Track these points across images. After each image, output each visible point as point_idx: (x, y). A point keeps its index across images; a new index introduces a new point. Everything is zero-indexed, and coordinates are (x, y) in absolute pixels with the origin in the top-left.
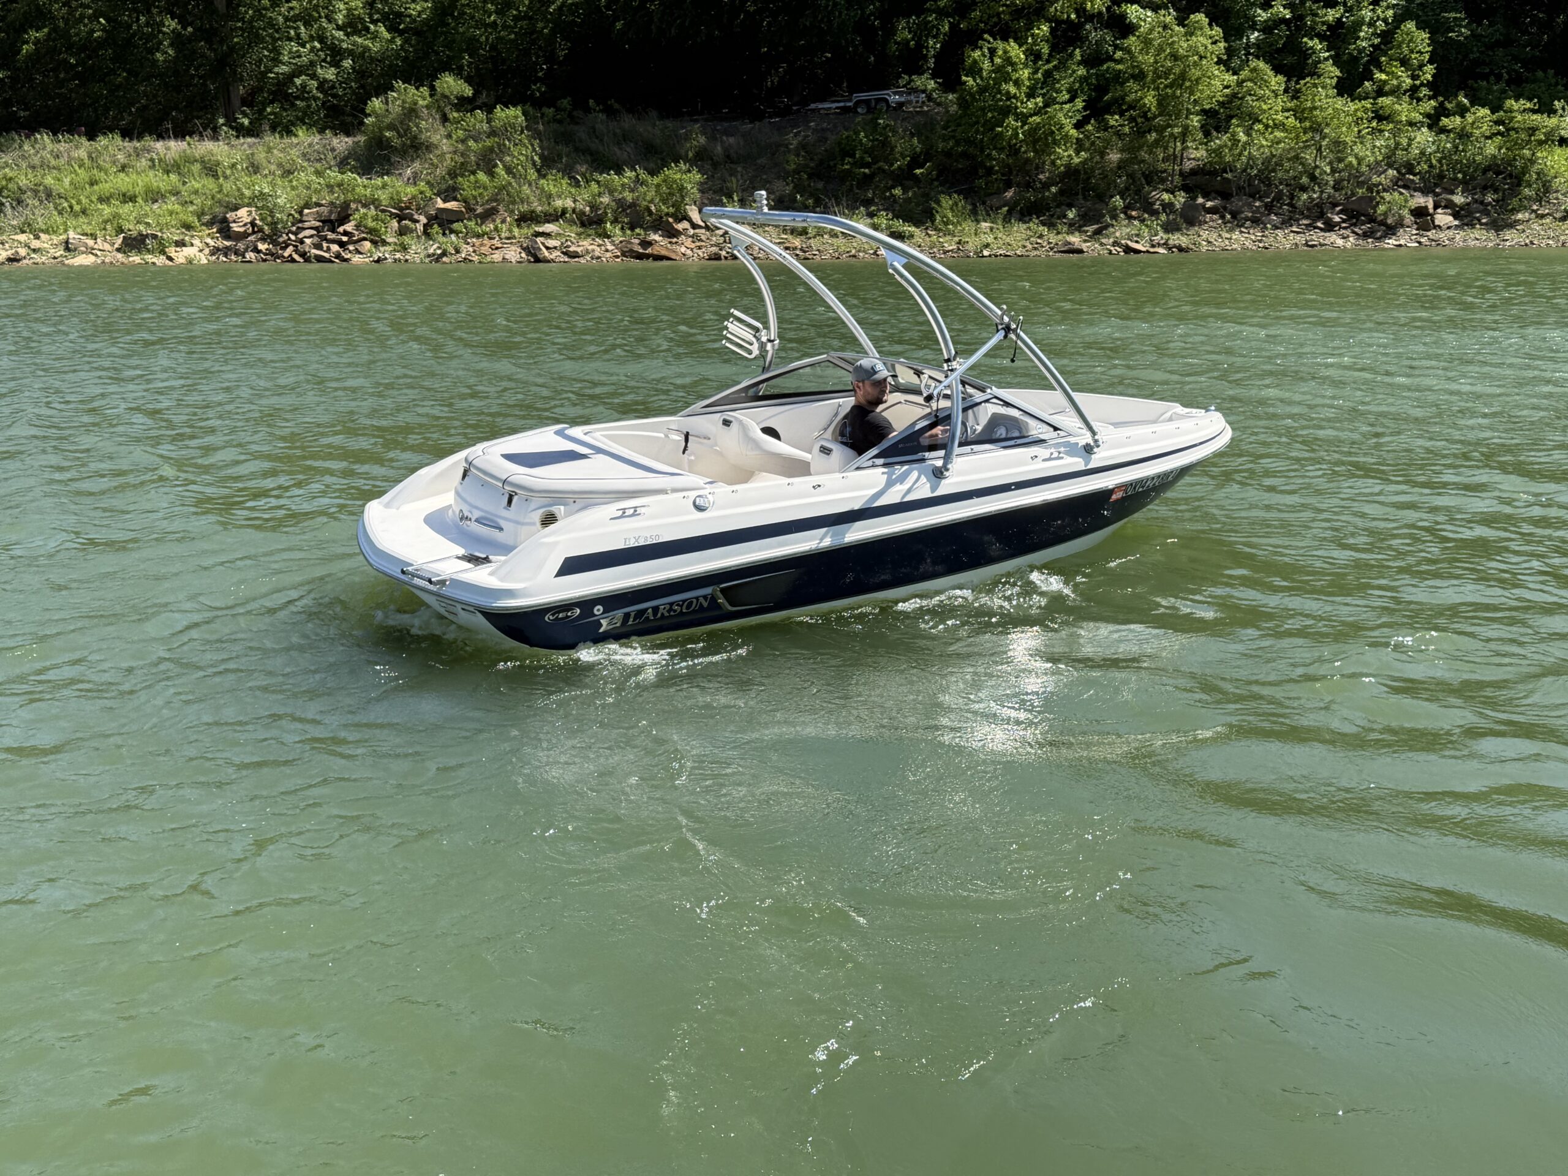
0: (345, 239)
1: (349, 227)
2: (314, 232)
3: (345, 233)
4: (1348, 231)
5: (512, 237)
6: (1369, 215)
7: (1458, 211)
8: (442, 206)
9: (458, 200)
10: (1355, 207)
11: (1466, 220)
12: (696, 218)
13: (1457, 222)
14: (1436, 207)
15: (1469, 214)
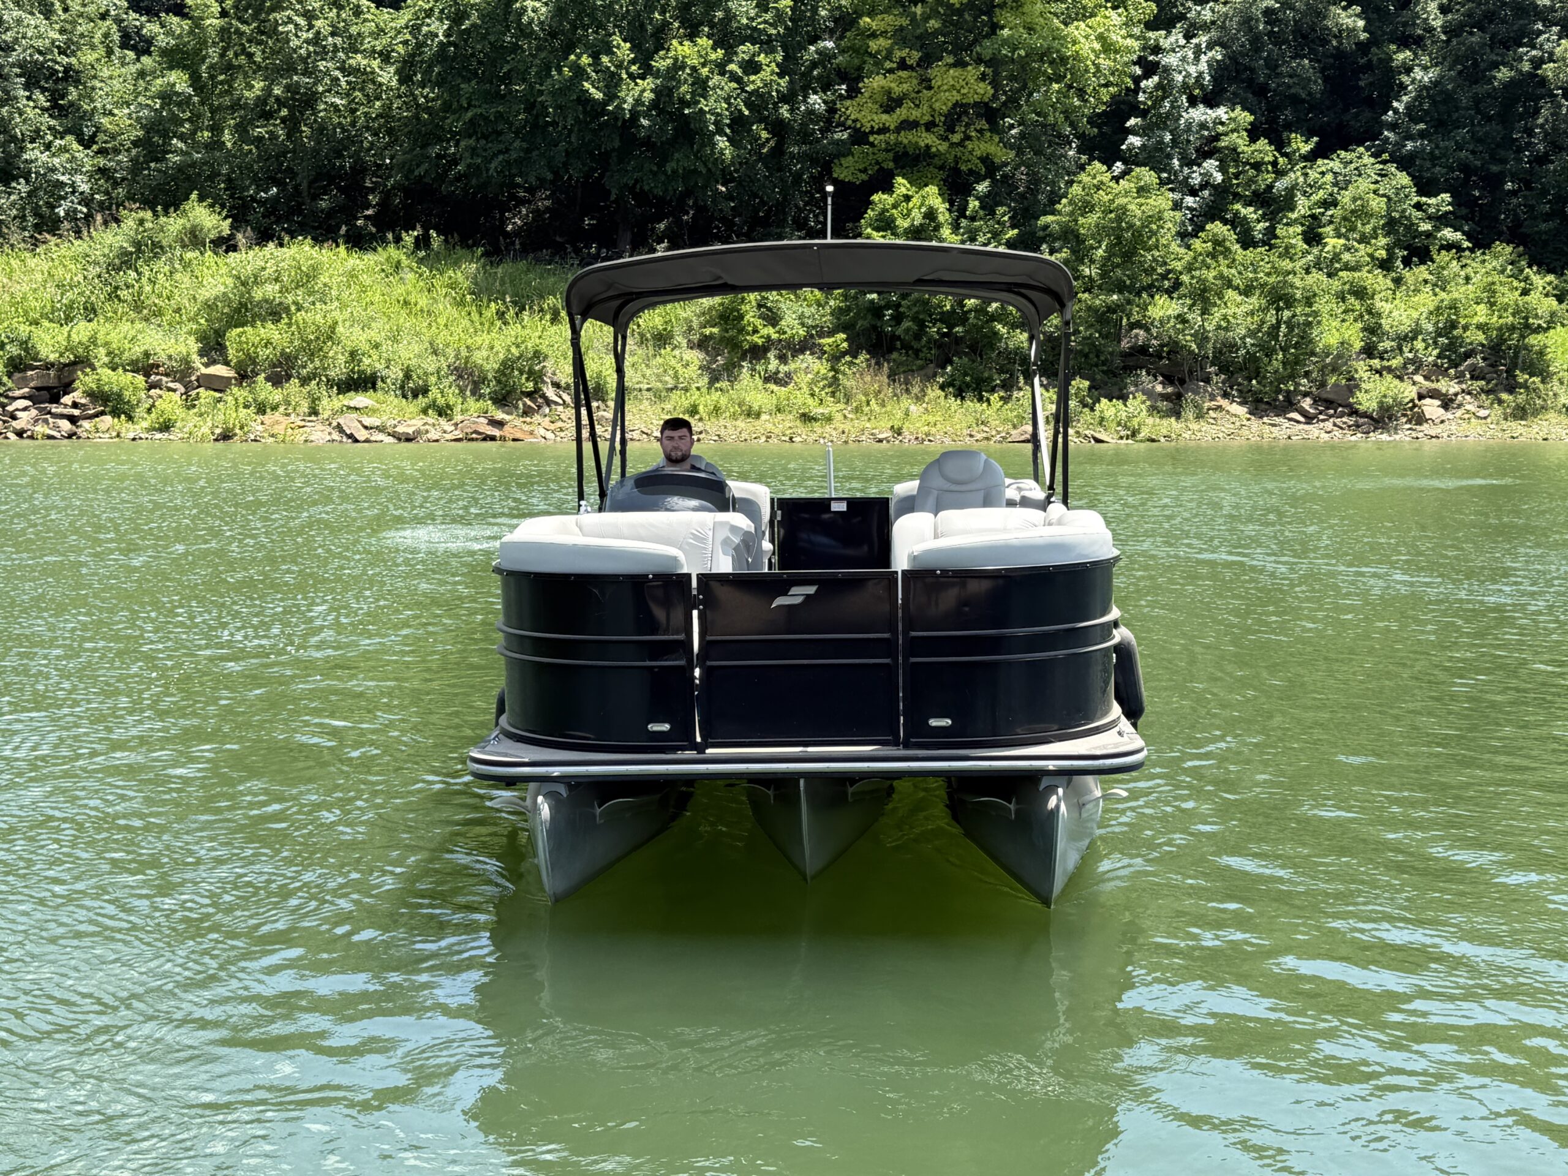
0: (76, 412)
1: (77, 396)
2: (27, 403)
3: (75, 405)
4: (1329, 425)
5: (314, 412)
6: (1349, 406)
7: (1447, 403)
8: (204, 371)
9: (227, 363)
10: (1331, 396)
11: (1459, 413)
12: (550, 392)
13: (1449, 415)
14: (1421, 397)
15: (1459, 406)
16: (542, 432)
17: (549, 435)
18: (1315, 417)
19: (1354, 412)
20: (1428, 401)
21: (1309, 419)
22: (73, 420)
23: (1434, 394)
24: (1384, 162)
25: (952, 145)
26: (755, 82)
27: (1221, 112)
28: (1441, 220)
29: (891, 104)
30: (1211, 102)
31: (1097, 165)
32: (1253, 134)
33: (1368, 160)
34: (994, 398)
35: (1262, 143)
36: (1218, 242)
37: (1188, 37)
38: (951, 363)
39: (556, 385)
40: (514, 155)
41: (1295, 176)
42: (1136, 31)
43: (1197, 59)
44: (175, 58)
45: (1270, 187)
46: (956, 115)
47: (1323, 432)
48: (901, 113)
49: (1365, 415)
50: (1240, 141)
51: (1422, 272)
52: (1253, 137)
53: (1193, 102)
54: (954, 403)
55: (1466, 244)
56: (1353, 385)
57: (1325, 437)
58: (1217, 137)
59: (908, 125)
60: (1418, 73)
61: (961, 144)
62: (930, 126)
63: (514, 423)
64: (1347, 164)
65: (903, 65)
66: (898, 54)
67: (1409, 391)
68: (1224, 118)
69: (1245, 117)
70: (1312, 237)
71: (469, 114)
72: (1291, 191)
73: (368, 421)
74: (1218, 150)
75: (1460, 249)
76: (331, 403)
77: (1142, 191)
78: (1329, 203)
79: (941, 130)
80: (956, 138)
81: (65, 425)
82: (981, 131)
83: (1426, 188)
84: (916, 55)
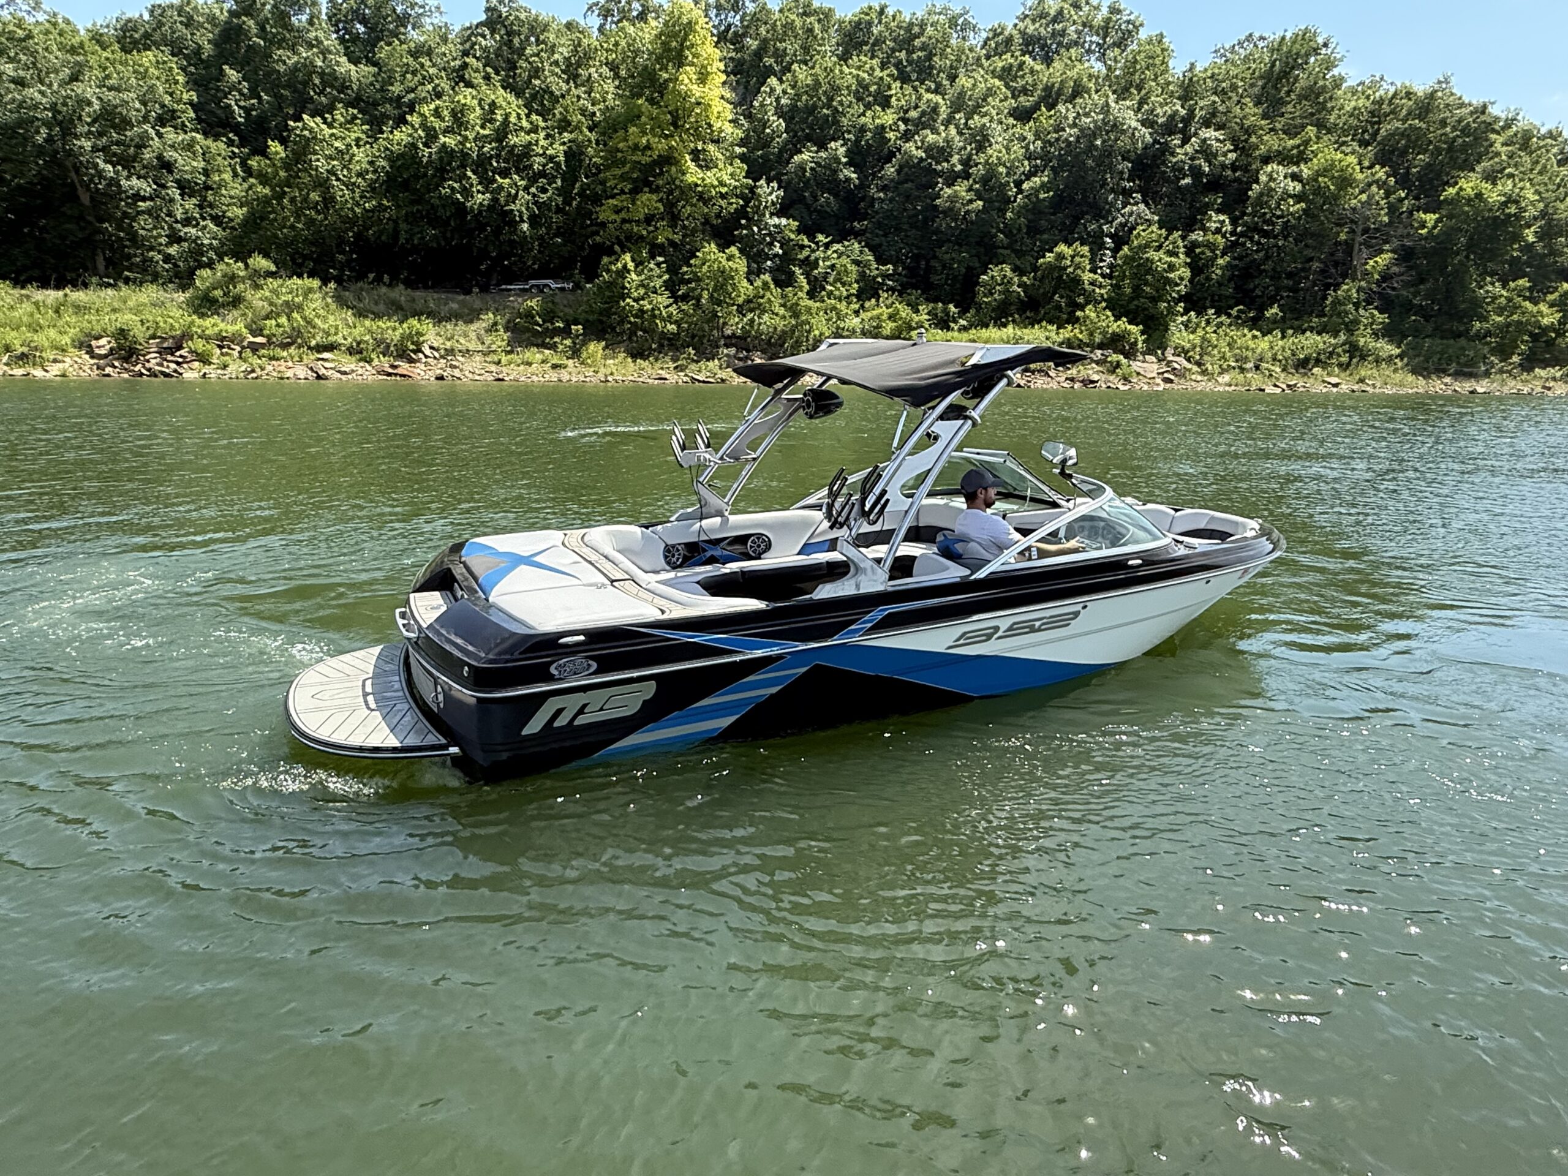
1: (183, 352)
2: (157, 355)
3: (181, 356)
5: (301, 361)
8: (252, 339)
12: (428, 352)
16: (419, 371)
17: (422, 373)
22: (178, 363)
24: (863, 247)
26: (544, 197)
27: (784, 220)
28: (886, 276)
29: (618, 211)
30: (779, 215)
31: (713, 243)
33: (856, 245)
34: (652, 358)
35: (803, 237)
39: (431, 348)
41: (820, 254)
44: (264, 179)
45: (807, 258)
46: (649, 219)
48: (623, 215)
50: (792, 235)
52: (799, 233)
53: (772, 214)
54: (630, 360)
55: (897, 289)
59: (624, 221)
61: (655, 231)
62: (637, 222)
63: (404, 367)
64: (845, 248)
65: (622, 192)
66: (621, 186)
68: (785, 223)
69: (795, 224)
72: (817, 259)
73: (327, 365)
74: (781, 239)
75: (893, 291)
76: (310, 356)
77: (731, 258)
78: (833, 267)
79: (643, 224)
80: (651, 229)
82: (663, 226)
83: (881, 261)
84: (629, 187)
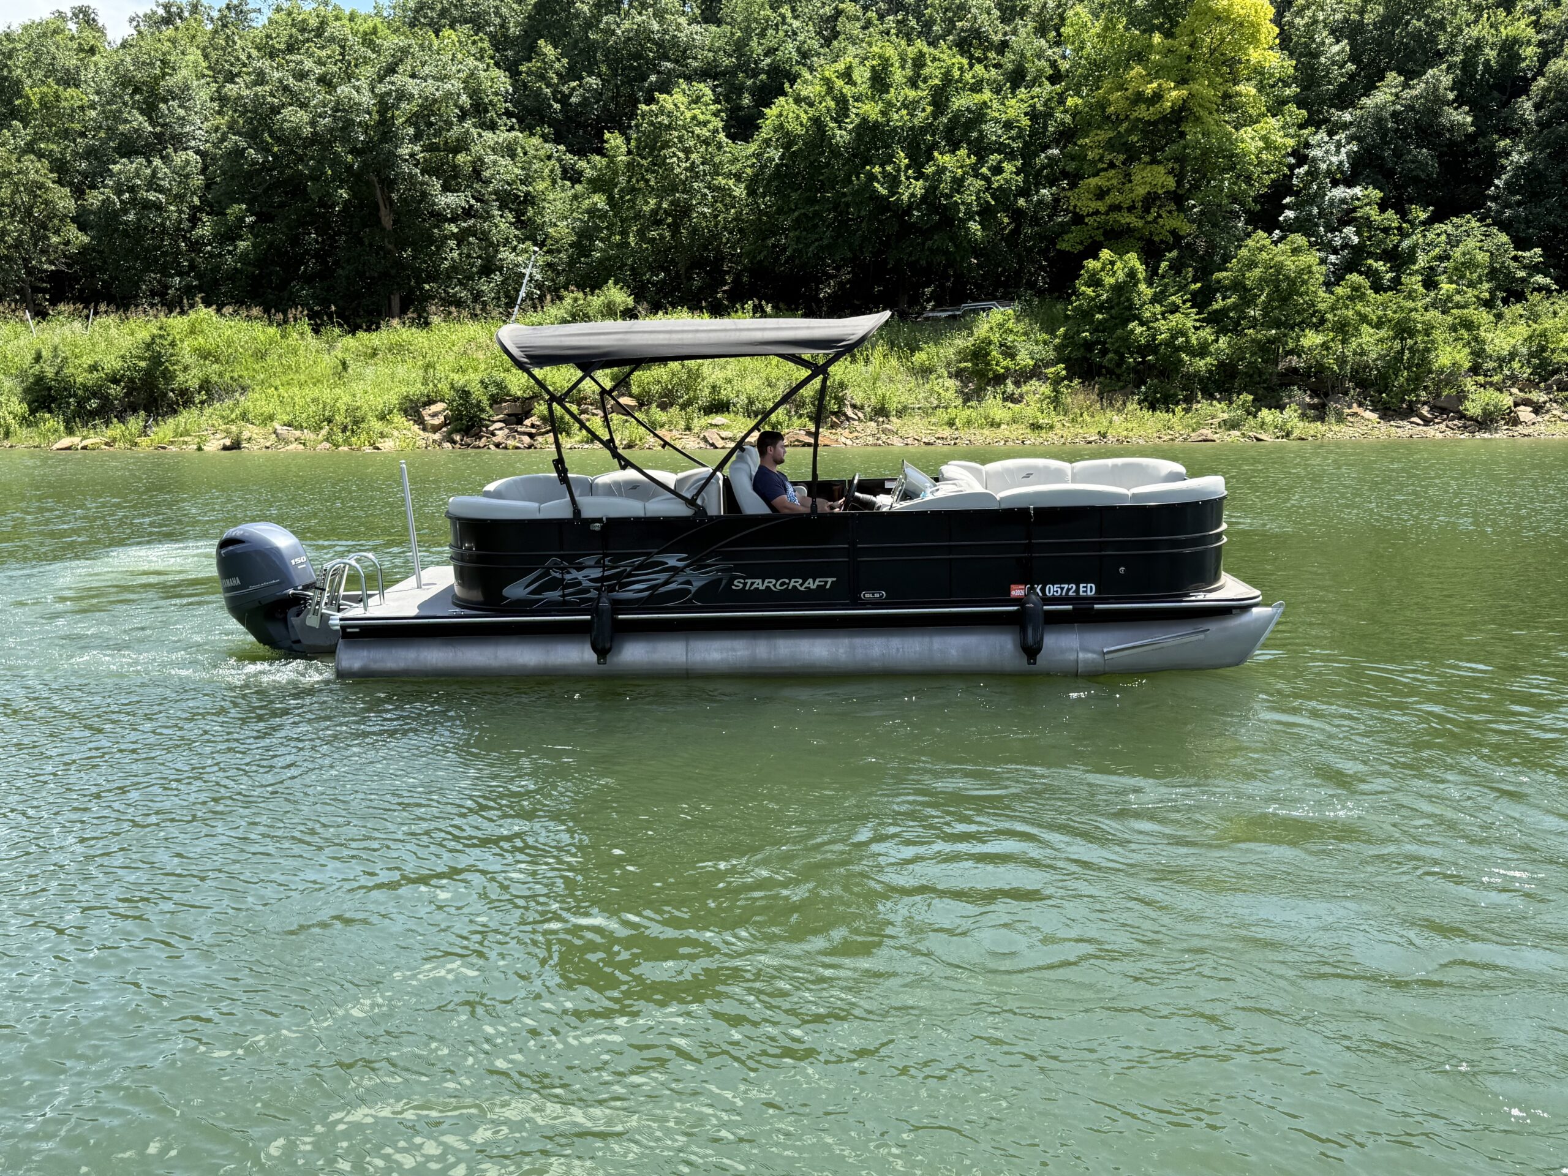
0: (533, 431)
1: (534, 420)
2: (502, 425)
3: (533, 426)
4: (1443, 427)
5: (688, 428)
6: (1459, 412)
7: (1538, 409)
9: (631, 396)
10: (1444, 405)
11: (1547, 417)
12: (849, 412)
13: (1539, 419)
14: (1516, 405)
15: (1547, 412)
16: (843, 440)
17: (849, 442)
18: (1432, 420)
19: (1462, 416)
20: (1522, 408)
21: (1427, 422)
22: (532, 436)
23: (1527, 402)
24: (1488, 226)
25: (1147, 223)
27: (1358, 191)
28: (1534, 269)
29: (1101, 194)
30: (1349, 183)
31: (1260, 233)
32: (1383, 207)
34: (1179, 408)
35: (1390, 213)
36: (1356, 288)
37: (1331, 134)
38: (1145, 384)
39: (854, 406)
40: (826, 242)
41: (1417, 237)
42: (1292, 131)
43: (1338, 151)
44: (598, 185)
45: (1396, 246)
46: (1150, 200)
47: (1436, 432)
48: (1109, 200)
49: (1471, 419)
50: (1373, 212)
51: (1518, 308)
52: (1383, 208)
53: (1335, 183)
54: (1147, 414)
55: (1554, 287)
56: (1462, 396)
57: (1439, 436)
58: (1354, 210)
59: (1116, 208)
60: (1515, 157)
61: (1155, 221)
62: (1131, 209)
63: (824, 433)
64: (1457, 228)
65: (1112, 165)
66: (1108, 157)
67: (1507, 401)
68: (1360, 194)
69: (1376, 194)
70: (1430, 284)
71: (796, 214)
72: (1413, 249)
73: (724, 434)
74: (1355, 219)
75: (1549, 291)
76: (700, 422)
77: (1296, 251)
78: (1444, 257)
79: (1139, 211)
80: (1150, 218)
81: (527, 440)
82: (1170, 212)
83: (1521, 243)
84: (1122, 157)
